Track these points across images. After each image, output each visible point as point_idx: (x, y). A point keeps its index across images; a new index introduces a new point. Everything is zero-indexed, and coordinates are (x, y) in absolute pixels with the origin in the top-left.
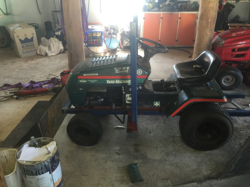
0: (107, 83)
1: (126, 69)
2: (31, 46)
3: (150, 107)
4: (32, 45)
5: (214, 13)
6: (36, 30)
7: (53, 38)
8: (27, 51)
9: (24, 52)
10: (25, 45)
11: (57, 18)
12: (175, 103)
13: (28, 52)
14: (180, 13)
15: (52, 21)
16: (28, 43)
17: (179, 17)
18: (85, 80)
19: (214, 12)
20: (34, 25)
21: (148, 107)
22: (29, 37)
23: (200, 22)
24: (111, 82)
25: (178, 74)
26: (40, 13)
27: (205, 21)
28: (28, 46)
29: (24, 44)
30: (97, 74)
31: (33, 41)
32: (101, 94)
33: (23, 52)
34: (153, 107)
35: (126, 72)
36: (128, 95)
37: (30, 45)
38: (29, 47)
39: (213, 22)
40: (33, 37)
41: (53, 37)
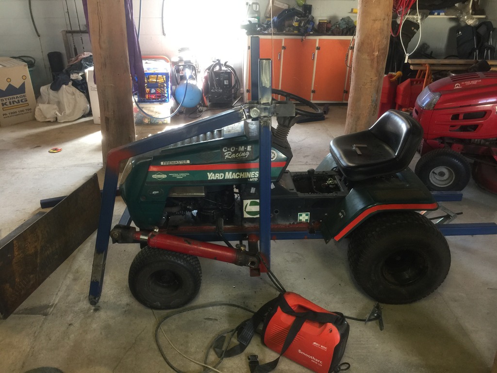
0: (209, 179)
1: (246, 151)
2: (21, 103)
3: (292, 223)
4: (23, 100)
5: (385, 40)
6: (31, 69)
7: (67, 87)
8: (12, 113)
9: (6, 114)
10: (8, 101)
11: (75, 46)
12: (340, 214)
13: (15, 114)
14: (318, 38)
15: (63, 51)
16: (15, 96)
17: (317, 45)
18: (164, 173)
19: (383, 38)
20: (25, 59)
21: (288, 223)
22: (17, 85)
23: (358, 57)
24: (216, 176)
25: (342, 159)
26: (39, 36)
27: (368, 56)
28: (15, 101)
29: (6, 98)
30: (188, 162)
31: (25, 93)
32: (195, 202)
33: (4, 115)
34: (295, 223)
35: (246, 156)
36: (247, 202)
37: (18, 100)
38: (16, 104)
39: (382, 57)
40: (24, 84)
41: (67, 84)
